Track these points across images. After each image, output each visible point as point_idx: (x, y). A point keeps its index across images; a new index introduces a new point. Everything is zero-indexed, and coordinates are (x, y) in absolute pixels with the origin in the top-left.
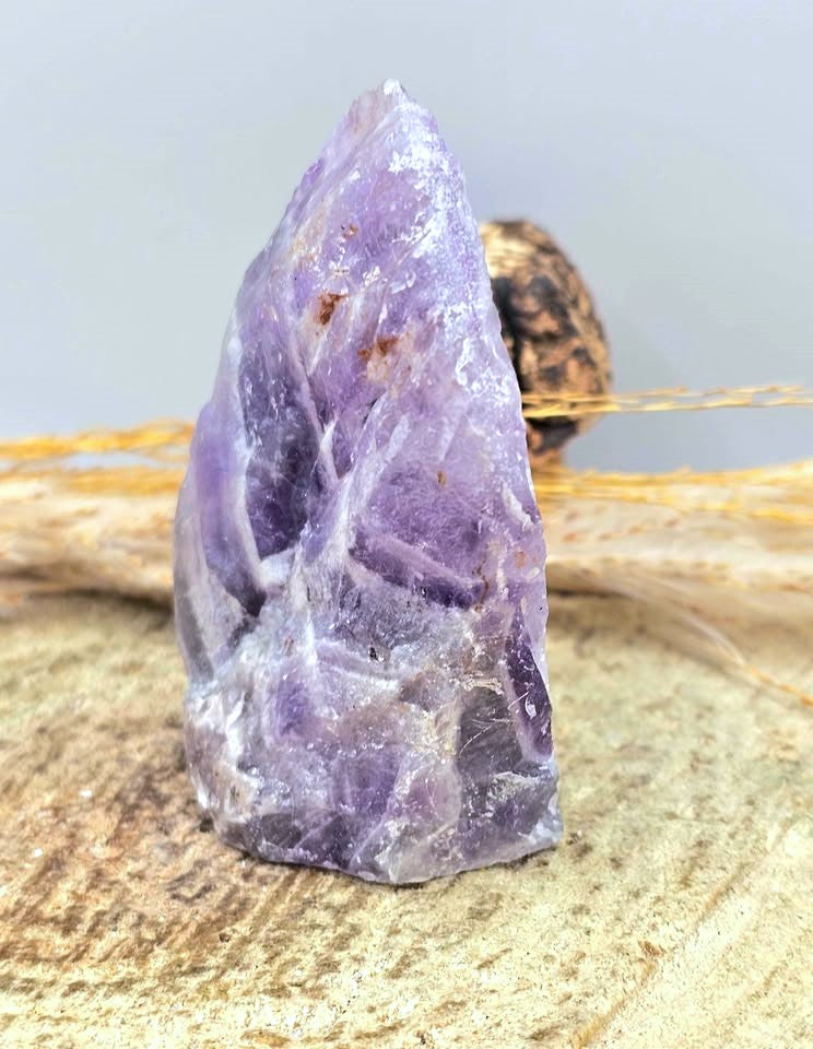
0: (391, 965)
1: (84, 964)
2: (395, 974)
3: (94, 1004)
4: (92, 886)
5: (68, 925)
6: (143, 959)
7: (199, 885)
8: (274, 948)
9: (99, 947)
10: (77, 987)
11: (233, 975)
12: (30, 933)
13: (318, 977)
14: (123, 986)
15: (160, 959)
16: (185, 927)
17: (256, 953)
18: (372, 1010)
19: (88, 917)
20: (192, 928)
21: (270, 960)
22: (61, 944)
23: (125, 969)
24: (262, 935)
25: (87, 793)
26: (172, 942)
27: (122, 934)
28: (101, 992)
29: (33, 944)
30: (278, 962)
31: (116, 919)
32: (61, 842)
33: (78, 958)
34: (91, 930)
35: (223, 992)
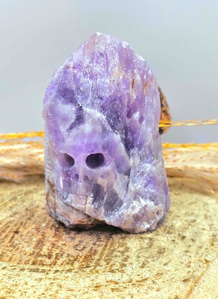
0: (140, 265)
1: (56, 266)
2: (142, 267)
3: (63, 275)
4: (52, 247)
5: (49, 256)
6: (72, 264)
7: (82, 247)
8: (108, 261)
9: (59, 262)
10: (57, 271)
11: (98, 268)
12: (39, 259)
13: (122, 268)
14: (70, 271)
15: (77, 265)
16: (81, 257)
17: (103, 263)
18: (139, 275)
19: (54, 254)
20: (83, 257)
21: (107, 264)
22: (48, 261)
23: (68, 267)
24: (103, 258)
25: (44, 225)
26: (79, 260)
27: (64, 258)
28: (64, 272)
29: (41, 261)
30: (110, 265)
31: (62, 255)
32: (41, 237)
33: (55, 264)
34: (56, 258)
35: (97, 272)
